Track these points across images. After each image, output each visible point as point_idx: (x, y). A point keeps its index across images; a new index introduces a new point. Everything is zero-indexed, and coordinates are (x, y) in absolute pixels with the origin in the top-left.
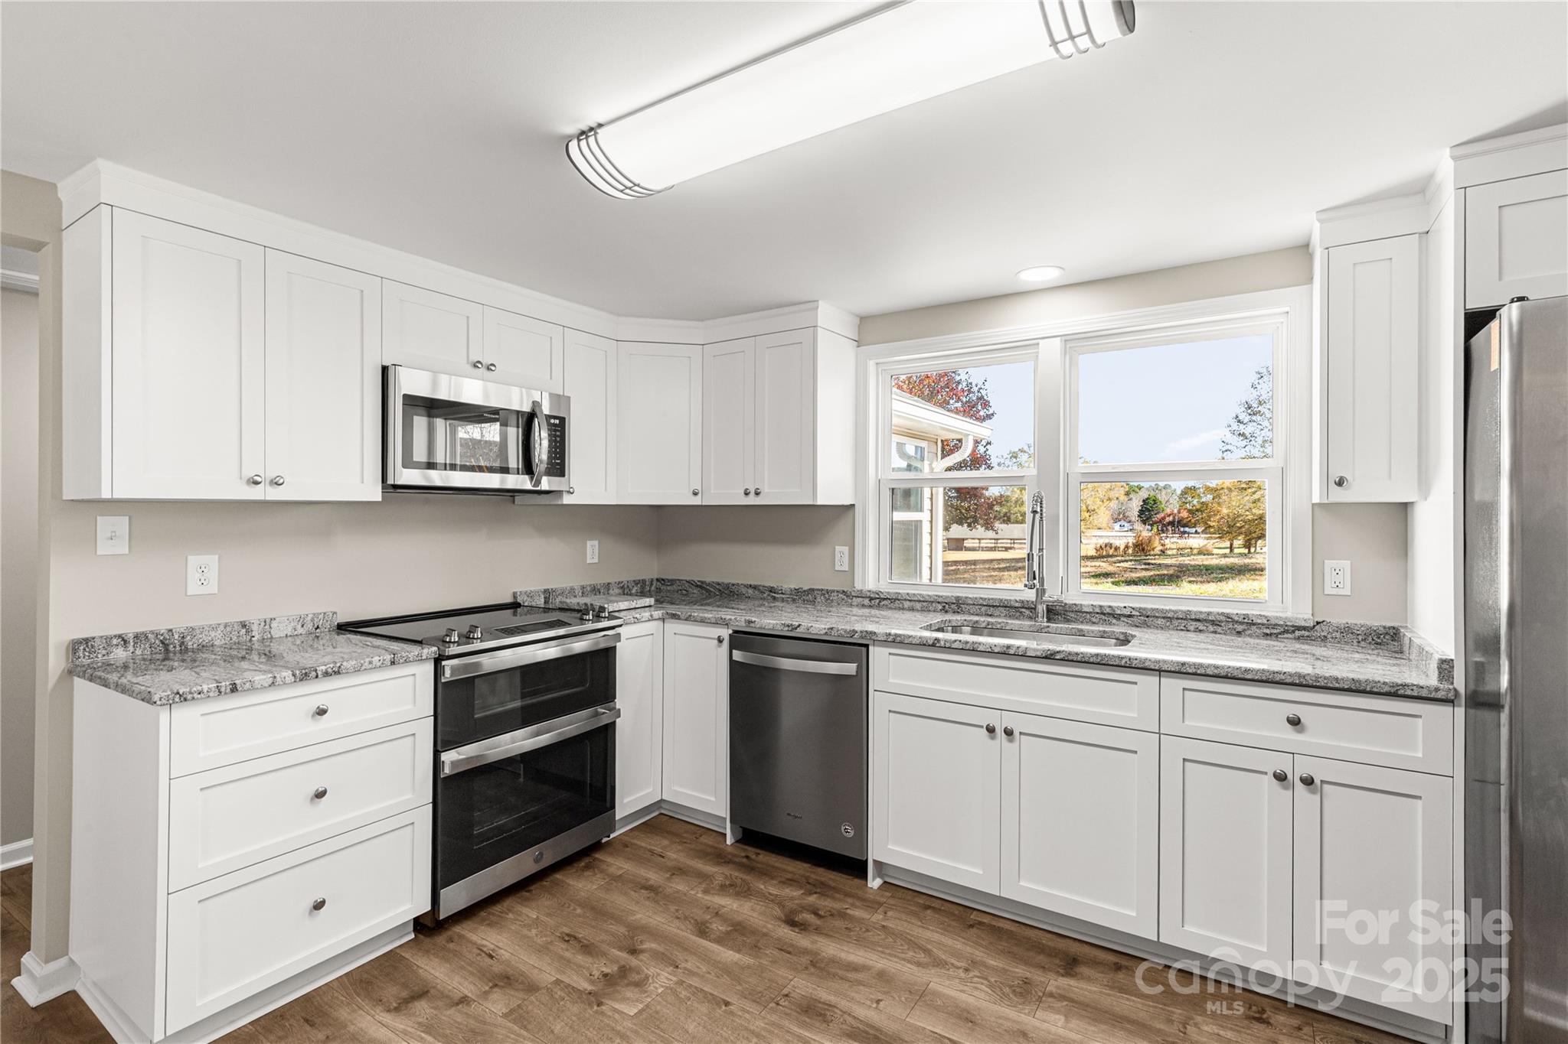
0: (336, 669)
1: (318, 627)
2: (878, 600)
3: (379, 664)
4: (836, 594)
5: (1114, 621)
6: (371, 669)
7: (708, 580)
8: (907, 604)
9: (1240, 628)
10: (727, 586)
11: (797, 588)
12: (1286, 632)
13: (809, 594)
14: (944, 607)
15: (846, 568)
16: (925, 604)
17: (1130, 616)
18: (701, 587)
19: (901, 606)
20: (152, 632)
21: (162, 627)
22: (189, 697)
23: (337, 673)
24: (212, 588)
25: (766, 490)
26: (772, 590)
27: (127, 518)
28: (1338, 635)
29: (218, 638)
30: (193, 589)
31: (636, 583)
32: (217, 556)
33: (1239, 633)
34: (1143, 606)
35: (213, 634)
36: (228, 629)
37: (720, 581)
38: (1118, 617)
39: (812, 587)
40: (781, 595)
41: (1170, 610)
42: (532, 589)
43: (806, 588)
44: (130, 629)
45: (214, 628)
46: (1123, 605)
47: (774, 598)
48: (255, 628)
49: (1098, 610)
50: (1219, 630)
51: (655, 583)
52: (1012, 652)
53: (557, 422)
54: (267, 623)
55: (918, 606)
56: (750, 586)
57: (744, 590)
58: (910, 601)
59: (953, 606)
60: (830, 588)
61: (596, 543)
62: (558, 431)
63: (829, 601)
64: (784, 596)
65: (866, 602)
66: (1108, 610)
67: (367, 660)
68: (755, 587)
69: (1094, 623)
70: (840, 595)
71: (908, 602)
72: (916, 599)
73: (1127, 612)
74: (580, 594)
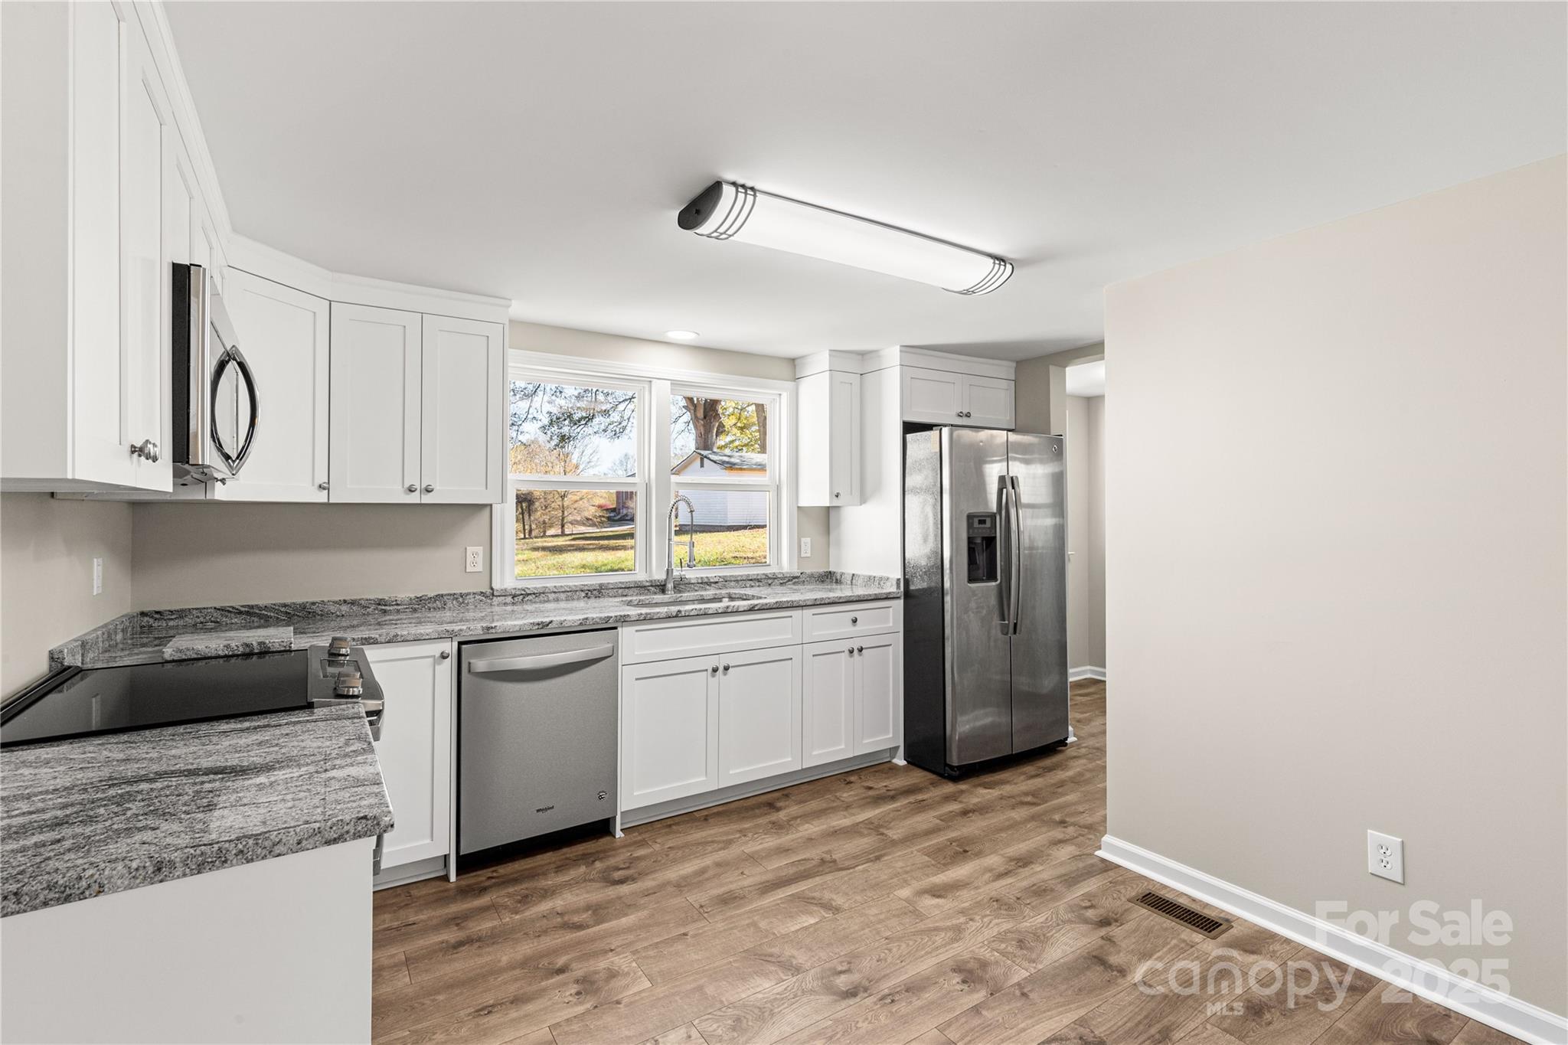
2: (521, 596)
4: (471, 596)
5: (708, 587)
7: (261, 603)
8: (552, 596)
9: (770, 581)
10: (303, 607)
11: (419, 596)
12: (789, 581)
13: (435, 601)
14: (587, 594)
15: (479, 568)
16: (569, 594)
17: (716, 582)
18: (248, 613)
19: (545, 598)
25: (443, 487)
26: (380, 602)
28: (808, 579)
33: (770, 584)
34: (725, 574)
37: (288, 601)
38: (709, 584)
39: (441, 593)
40: (396, 607)
41: (739, 575)
43: (432, 594)
46: (714, 575)
47: (385, 611)
49: (700, 581)
50: (761, 584)
52: (730, 610)
55: (563, 596)
56: (345, 601)
57: (333, 609)
58: (555, 592)
59: (594, 592)
60: (464, 592)
63: (464, 604)
64: (399, 607)
65: (509, 599)
66: (706, 580)
68: (353, 603)
69: (696, 591)
70: (477, 597)
71: (553, 594)
72: (563, 590)
73: (716, 580)
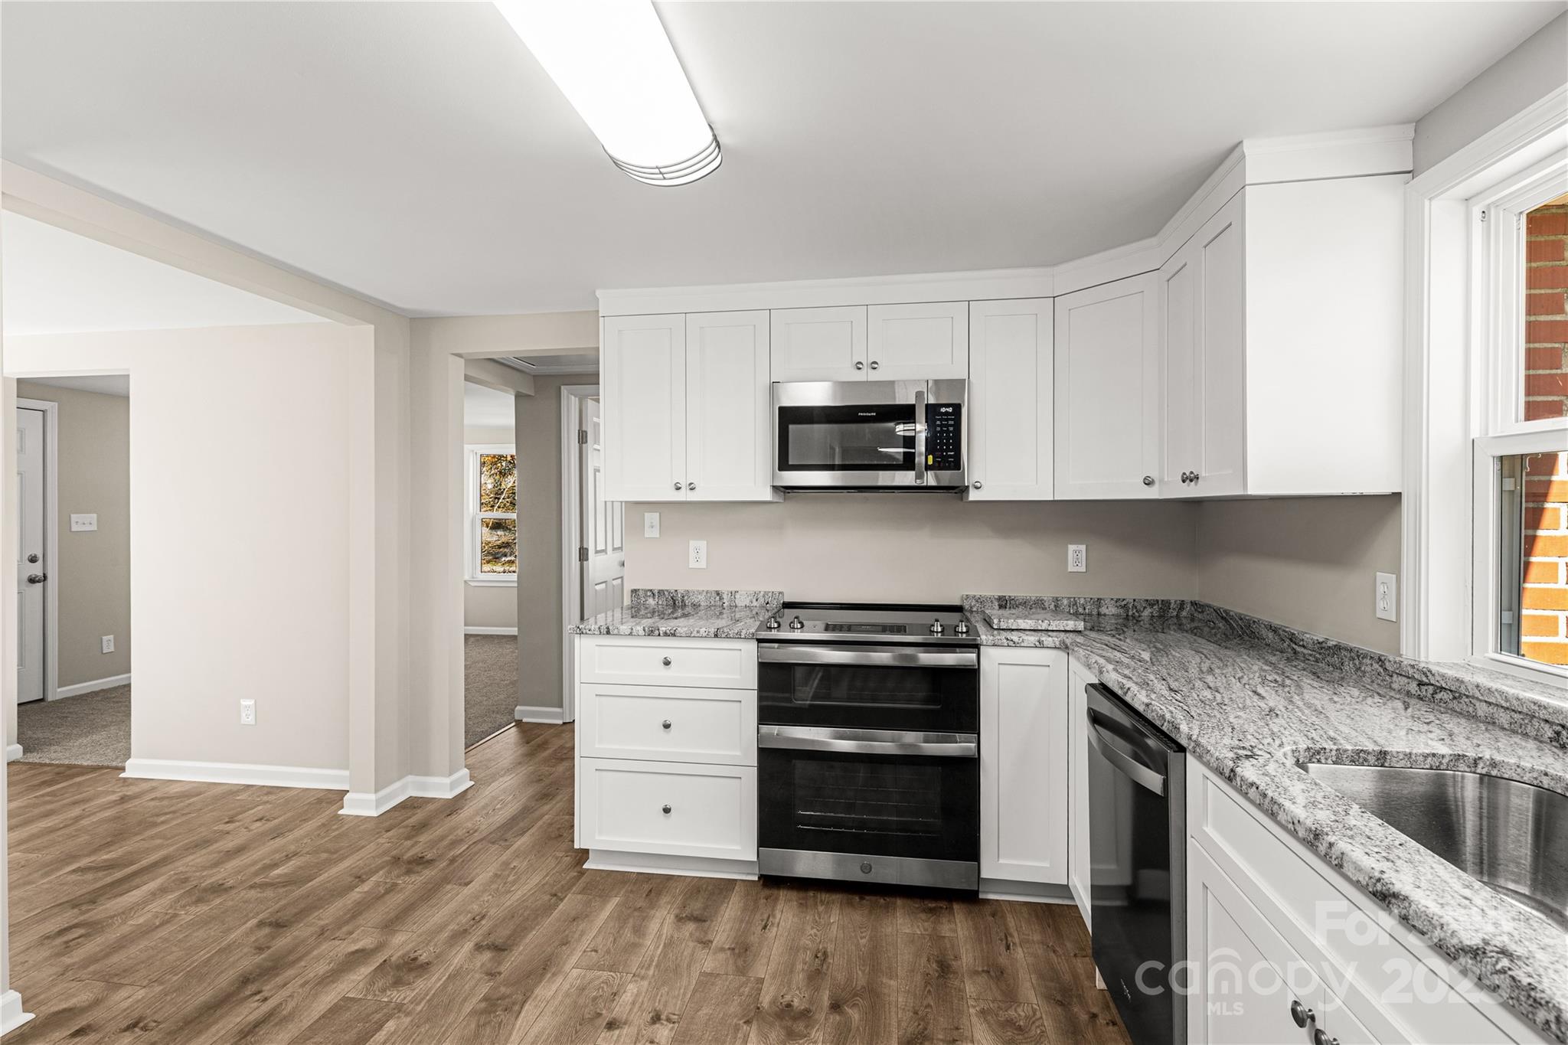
0: (672, 632)
1: (768, 603)
2: (1430, 689)
3: (704, 634)
4: (1369, 662)
6: (699, 637)
7: (1235, 610)
8: (1482, 709)
10: (1248, 624)
13: (1334, 653)
14: (1559, 733)
15: (1389, 615)
18: (1225, 619)
19: (1471, 709)
20: (667, 591)
21: (672, 588)
22: (584, 631)
23: (674, 635)
24: (703, 564)
25: (1204, 475)
26: (1292, 638)
27: (658, 514)
29: (701, 599)
30: (692, 564)
31: (1151, 603)
32: (705, 542)
35: (699, 596)
36: (709, 595)
37: (1245, 614)
39: (1340, 642)
40: (1302, 650)
42: (983, 594)
44: (656, 587)
45: (700, 593)
47: (1295, 652)
48: (725, 596)
51: (1188, 607)
53: (950, 410)
54: (733, 594)
56: (1270, 627)
57: (1264, 632)
58: (1487, 702)
60: (1362, 649)
61: (1083, 548)
62: (951, 419)
63: (1359, 673)
64: (1306, 651)
65: (1414, 688)
67: (696, 629)
68: (1275, 630)
70: (1376, 666)
71: (1484, 705)
72: (1496, 701)
74: (1052, 607)
